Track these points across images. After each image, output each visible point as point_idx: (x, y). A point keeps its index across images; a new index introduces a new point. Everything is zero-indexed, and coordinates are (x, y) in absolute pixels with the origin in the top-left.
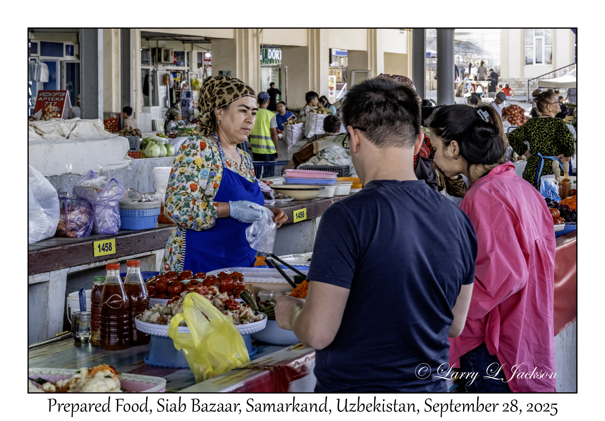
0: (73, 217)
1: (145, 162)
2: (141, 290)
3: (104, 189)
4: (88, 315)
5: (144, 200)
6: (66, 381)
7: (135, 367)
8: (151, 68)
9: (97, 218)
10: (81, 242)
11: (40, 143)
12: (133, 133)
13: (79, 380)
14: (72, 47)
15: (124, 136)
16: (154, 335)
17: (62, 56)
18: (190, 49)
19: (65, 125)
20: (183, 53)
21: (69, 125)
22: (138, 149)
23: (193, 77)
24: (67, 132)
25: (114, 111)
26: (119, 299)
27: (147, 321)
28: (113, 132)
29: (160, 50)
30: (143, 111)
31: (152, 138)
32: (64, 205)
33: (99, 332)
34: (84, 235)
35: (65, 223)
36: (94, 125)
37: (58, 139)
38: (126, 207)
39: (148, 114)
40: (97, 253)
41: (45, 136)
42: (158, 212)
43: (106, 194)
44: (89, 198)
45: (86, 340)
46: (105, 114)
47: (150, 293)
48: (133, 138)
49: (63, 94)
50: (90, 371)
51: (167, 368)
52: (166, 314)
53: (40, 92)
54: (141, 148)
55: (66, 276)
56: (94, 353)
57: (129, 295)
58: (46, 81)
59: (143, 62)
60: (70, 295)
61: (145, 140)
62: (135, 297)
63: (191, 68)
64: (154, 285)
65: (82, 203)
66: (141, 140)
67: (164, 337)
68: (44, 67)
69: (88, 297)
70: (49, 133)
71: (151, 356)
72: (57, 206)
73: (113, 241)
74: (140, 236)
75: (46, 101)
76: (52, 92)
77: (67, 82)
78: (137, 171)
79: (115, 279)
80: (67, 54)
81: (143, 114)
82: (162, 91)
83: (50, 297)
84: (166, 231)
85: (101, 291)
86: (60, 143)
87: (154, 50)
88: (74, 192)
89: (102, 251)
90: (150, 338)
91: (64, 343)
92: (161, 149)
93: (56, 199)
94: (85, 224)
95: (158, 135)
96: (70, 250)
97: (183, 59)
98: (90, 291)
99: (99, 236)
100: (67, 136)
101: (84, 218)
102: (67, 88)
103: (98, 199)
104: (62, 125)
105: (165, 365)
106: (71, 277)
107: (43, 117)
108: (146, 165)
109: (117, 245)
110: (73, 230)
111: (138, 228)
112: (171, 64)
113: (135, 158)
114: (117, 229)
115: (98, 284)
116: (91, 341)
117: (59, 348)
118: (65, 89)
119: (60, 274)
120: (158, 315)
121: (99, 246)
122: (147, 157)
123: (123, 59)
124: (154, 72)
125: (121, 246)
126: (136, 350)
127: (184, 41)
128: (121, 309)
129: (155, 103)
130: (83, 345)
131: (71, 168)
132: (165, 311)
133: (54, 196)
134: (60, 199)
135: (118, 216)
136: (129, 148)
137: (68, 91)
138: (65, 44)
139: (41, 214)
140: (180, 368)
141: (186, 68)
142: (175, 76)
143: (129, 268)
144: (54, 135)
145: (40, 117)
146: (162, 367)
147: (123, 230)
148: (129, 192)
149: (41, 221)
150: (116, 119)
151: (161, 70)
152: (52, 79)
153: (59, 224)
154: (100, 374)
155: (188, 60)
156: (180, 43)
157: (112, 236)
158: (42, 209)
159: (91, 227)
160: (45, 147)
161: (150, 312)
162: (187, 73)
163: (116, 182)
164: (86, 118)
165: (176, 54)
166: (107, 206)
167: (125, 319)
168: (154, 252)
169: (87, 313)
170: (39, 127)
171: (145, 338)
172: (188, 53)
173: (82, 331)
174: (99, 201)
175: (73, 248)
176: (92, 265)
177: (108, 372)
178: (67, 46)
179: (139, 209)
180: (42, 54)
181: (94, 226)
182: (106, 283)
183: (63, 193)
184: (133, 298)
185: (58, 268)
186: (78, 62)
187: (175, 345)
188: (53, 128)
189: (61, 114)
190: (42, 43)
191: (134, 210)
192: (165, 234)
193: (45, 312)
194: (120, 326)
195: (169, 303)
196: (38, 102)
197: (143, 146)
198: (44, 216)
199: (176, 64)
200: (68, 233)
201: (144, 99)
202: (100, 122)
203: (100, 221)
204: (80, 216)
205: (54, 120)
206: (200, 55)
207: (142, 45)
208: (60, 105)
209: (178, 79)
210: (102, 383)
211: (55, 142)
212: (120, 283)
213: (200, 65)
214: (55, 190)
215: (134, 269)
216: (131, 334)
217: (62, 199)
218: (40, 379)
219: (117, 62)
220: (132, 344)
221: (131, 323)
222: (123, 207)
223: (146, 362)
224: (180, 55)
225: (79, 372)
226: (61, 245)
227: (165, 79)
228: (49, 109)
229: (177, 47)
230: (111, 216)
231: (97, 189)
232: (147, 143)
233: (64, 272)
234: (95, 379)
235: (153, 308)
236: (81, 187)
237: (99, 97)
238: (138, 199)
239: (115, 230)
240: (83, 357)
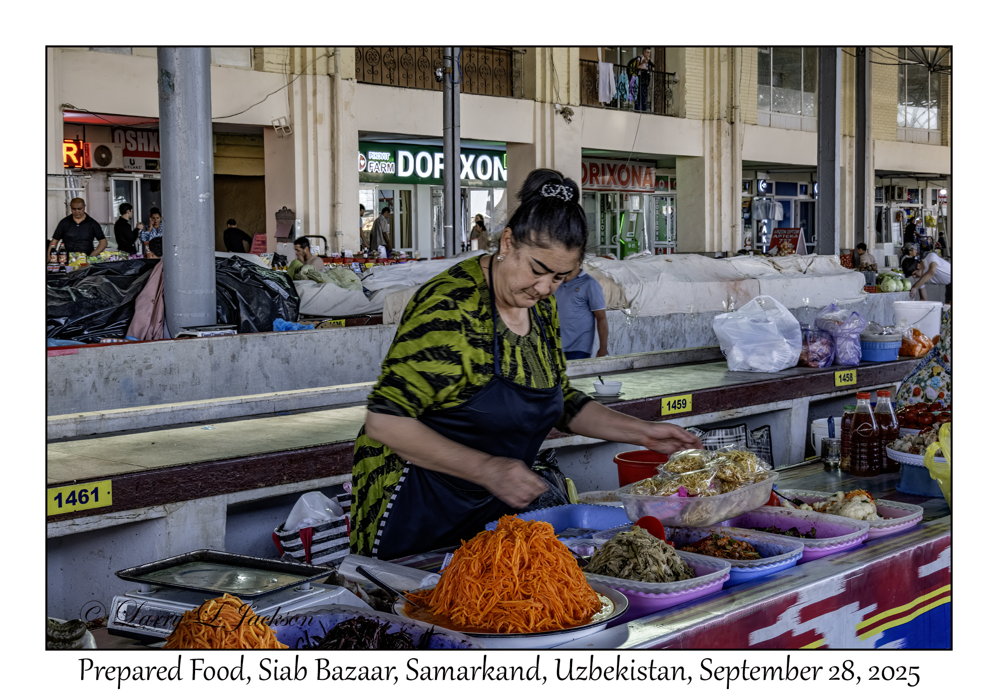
0: (815, 348)
1: (881, 297)
2: (891, 420)
3: (845, 322)
4: (837, 442)
5: (885, 333)
6: (823, 503)
7: (885, 494)
8: (885, 206)
9: (839, 350)
10: (823, 372)
11: (778, 277)
12: (869, 269)
13: (835, 503)
14: (806, 186)
15: (860, 271)
16: (905, 464)
17: (796, 195)
18: (925, 187)
19: (803, 261)
20: (917, 191)
21: (806, 260)
22: (874, 284)
23: (928, 214)
24: (804, 267)
25: (847, 247)
26: (870, 427)
27: (899, 450)
28: (850, 268)
29: (893, 188)
30: (876, 247)
31: (888, 273)
32: (806, 337)
33: (849, 458)
34: (825, 366)
35: (807, 353)
36: (831, 260)
37: (796, 274)
38: (866, 340)
39: (881, 251)
40: (838, 383)
41: (783, 271)
42: (899, 345)
43: (847, 327)
44: (831, 330)
45: (836, 465)
46: (842, 250)
47: (900, 423)
48: (869, 273)
49: (797, 232)
50: (846, 495)
51: (920, 496)
52: (918, 444)
53: (775, 229)
54: (877, 283)
55: (808, 403)
56: (843, 478)
57: (879, 423)
58: (781, 219)
59: (878, 200)
60: (814, 422)
61: (881, 275)
62: (885, 426)
63: (926, 205)
64: (903, 415)
65: (824, 335)
66: (877, 275)
67: (916, 466)
68: (779, 206)
69: (838, 425)
70: (787, 268)
71: (903, 484)
72: (800, 337)
73: (854, 372)
74: (881, 368)
75: (781, 238)
76: (787, 229)
77: (801, 220)
78: (873, 306)
79: (865, 408)
80: (801, 193)
81: (877, 250)
82: (896, 229)
83: (793, 423)
84: (906, 364)
85: (851, 419)
86: (797, 278)
87: (887, 188)
88: (816, 324)
89: (843, 382)
90: (900, 467)
91: (814, 467)
92: (897, 284)
93: (799, 330)
94: (827, 355)
95: (892, 270)
96: (812, 380)
97: (917, 195)
98: (840, 419)
99: (841, 367)
100: (804, 271)
101: (825, 349)
102: (801, 226)
103: (840, 331)
104: (800, 260)
105: (917, 493)
106: (812, 405)
107: (779, 253)
108: (882, 300)
109: (858, 376)
110: (815, 360)
111: (878, 360)
112: (905, 201)
113: (871, 292)
114: (858, 360)
115: (848, 413)
116: (841, 467)
117: (809, 472)
118: (799, 227)
119: (802, 402)
120: (910, 444)
121: (840, 377)
122: (882, 292)
123: (857, 197)
124: (888, 209)
125: (861, 377)
126: (885, 477)
127: (918, 179)
128: (872, 437)
129: (889, 239)
130: (833, 470)
131: (808, 301)
132: (917, 442)
133: (796, 328)
134: (803, 330)
135: (859, 348)
136: (865, 283)
137: (802, 229)
138: (799, 183)
139: (784, 344)
140: (933, 498)
141: (920, 205)
142: (908, 213)
143: (879, 398)
144: (792, 270)
145: (775, 253)
146: (914, 495)
147: (864, 361)
148: (870, 325)
149: (784, 351)
150: (850, 255)
151: (895, 207)
152: (786, 218)
153: (801, 355)
154: (857, 499)
155: (922, 197)
156: (915, 181)
157: (852, 367)
158: (785, 340)
159: (832, 358)
160: (782, 282)
161: (902, 442)
162: (921, 210)
163: (858, 315)
164: (822, 254)
165: (911, 192)
166: (848, 339)
167: (876, 447)
168: (894, 384)
169: (835, 439)
170: (777, 262)
171: (894, 466)
172: (922, 190)
173: (832, 456)
174: (840, 334)
175: (815, 378)
176: (833, 395)
177: (865, 497)
178: (802, 186)
179: (880, 342)
180: (777, 194)
181: (835, 357)
182: (856, 411)
183: (804, 325)
184: (883, 427)
185: (801, 396)
186: (813, 200)
187: (931, 475)
188: (791, 264)
189: (795, 250)
190: (777, 183)
191: (874, 342)
192: (905, 366)
193: (788, 437)
194: (870, 453)
195: (921, 433)
196: (773, 239)
197: (879, 280)
198: (787, 346)
199: (909, 201)
200: (810, 363)
201: (877, 236)
202: (836, 258)
203: (841, 352)
204: (821, 347)
205: (791, 256)
206: (935, 192)
207: (876, 183)
208: (794, 242)
209: (912, 215)
210: (860, 507)
211: (792, 277)
212: (871, 412)
213: (934, 202)
214: (798, 322)
215: (884, 399)
216: (881, 462)
217: (805, 331)
218: (796, 499)
219: (851, 200)
220: (882, 471)
221: (882, 452)
222: (864, 339)
223: (898, 489)
224: (914, 193)
225: (835, 496)
226: (804, 374)
227: (898, 216)
228: (784, 247)
229: (911, 184)
230: (852, 348)
231: (838, 322)
232: (883, 277)
233: (806, 400)
234: (852, 503)
235: (905, 437)
236: (822, 319)
237: (836, 233)
238: (879, 332)
239: (856, 361)
240: (833, 481)
